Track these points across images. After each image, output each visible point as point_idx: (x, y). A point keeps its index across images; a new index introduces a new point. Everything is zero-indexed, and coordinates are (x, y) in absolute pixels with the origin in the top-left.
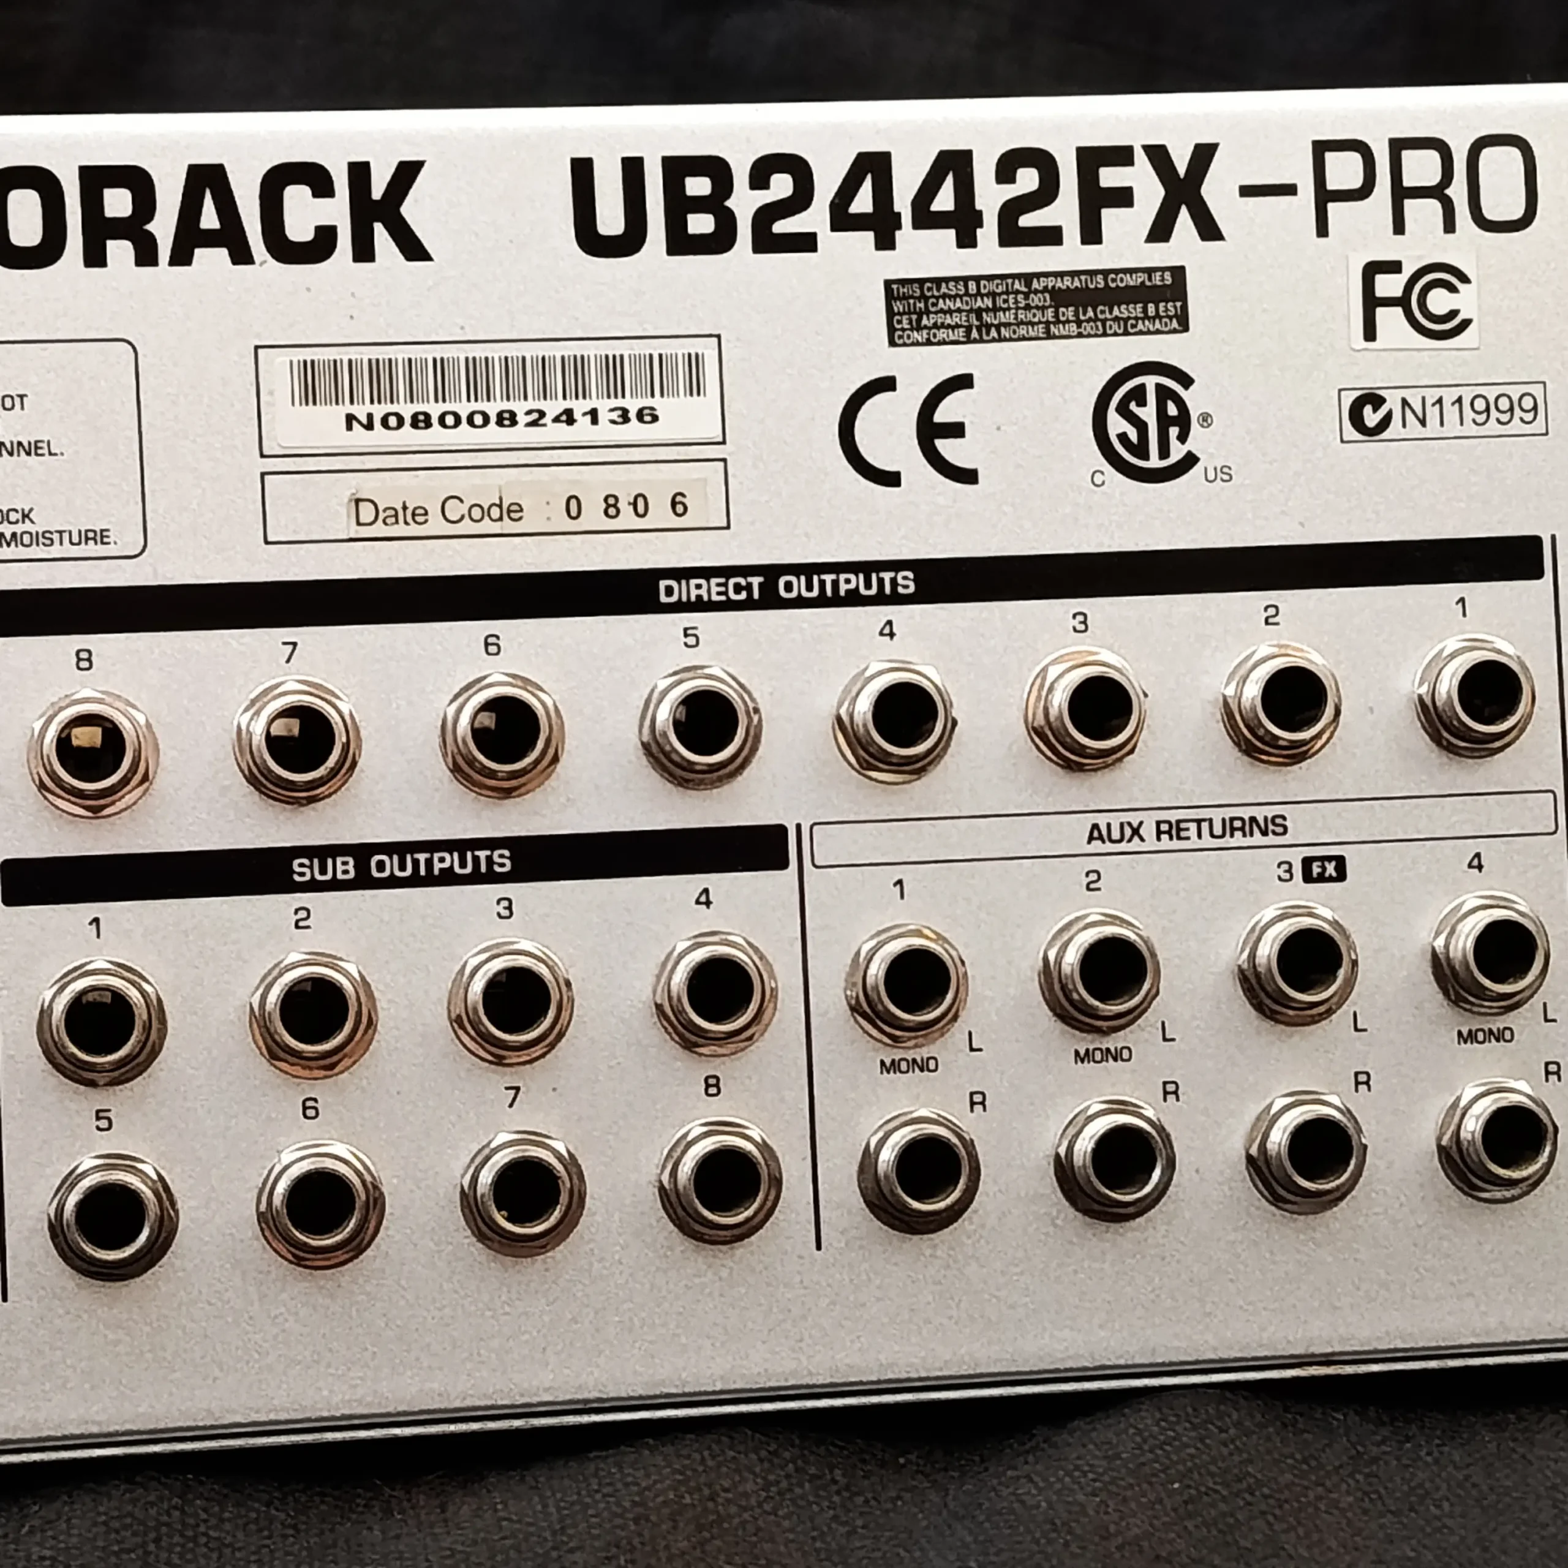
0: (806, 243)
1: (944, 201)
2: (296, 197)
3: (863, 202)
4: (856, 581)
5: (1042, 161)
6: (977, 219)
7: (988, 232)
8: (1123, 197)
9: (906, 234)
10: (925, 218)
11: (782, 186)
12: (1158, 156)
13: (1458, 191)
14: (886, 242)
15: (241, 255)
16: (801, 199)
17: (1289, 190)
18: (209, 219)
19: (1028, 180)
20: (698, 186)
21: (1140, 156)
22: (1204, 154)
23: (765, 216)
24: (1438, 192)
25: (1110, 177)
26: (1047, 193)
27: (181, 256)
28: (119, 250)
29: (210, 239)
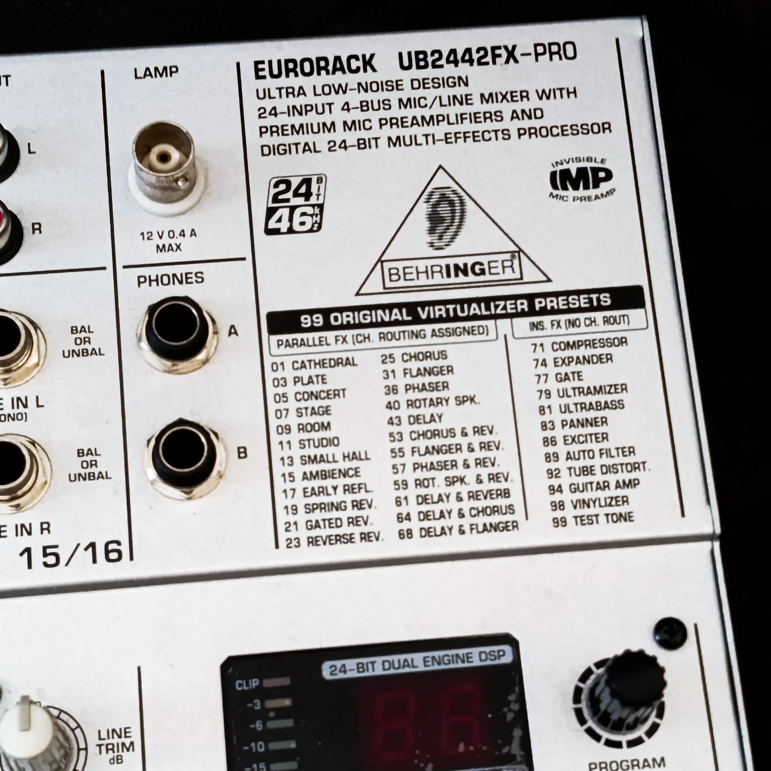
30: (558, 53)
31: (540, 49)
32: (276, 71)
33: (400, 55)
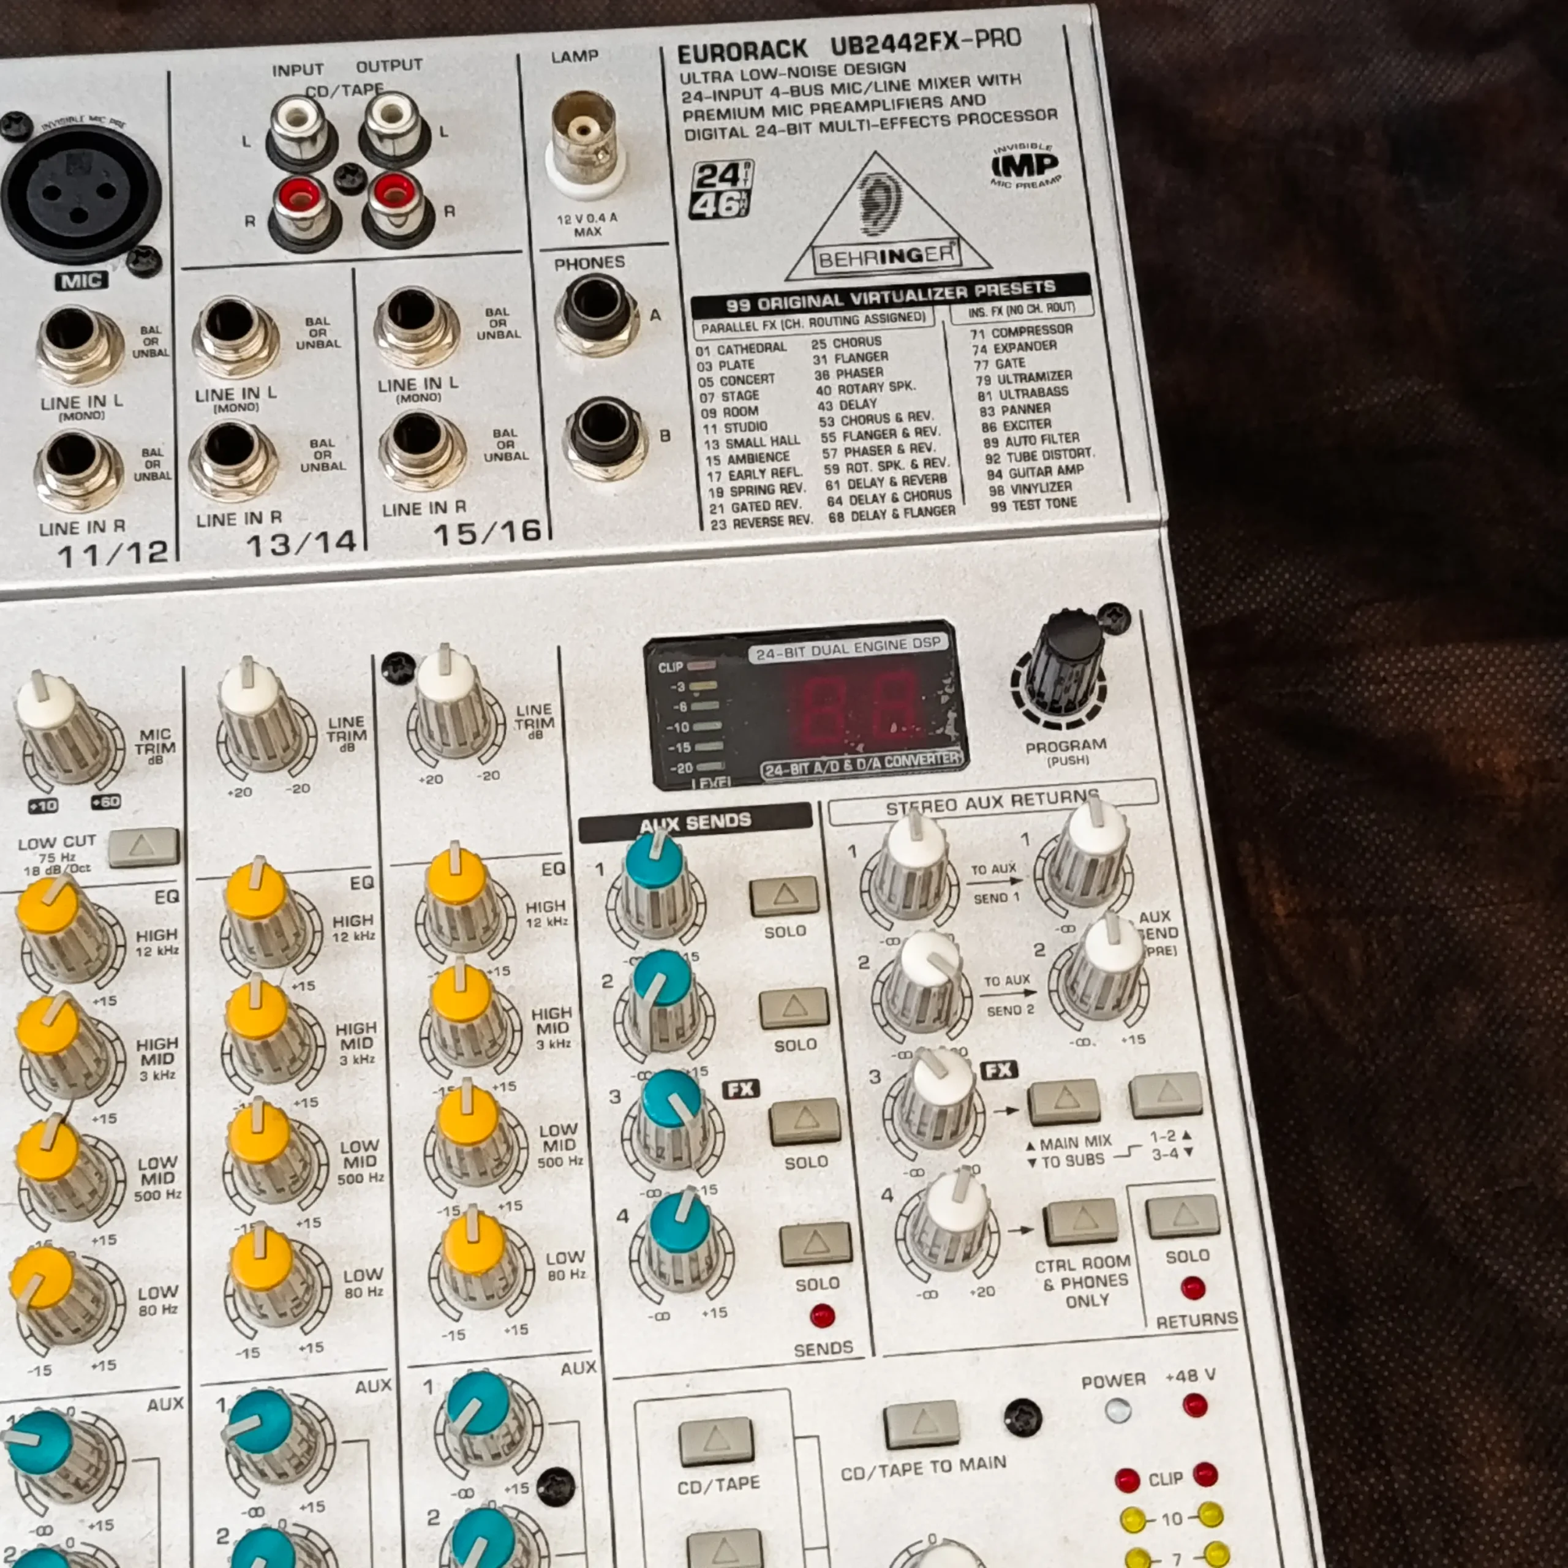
30: (1001, 39)
31: (982, 35)
32: (701, 55)
33: (833, 40)
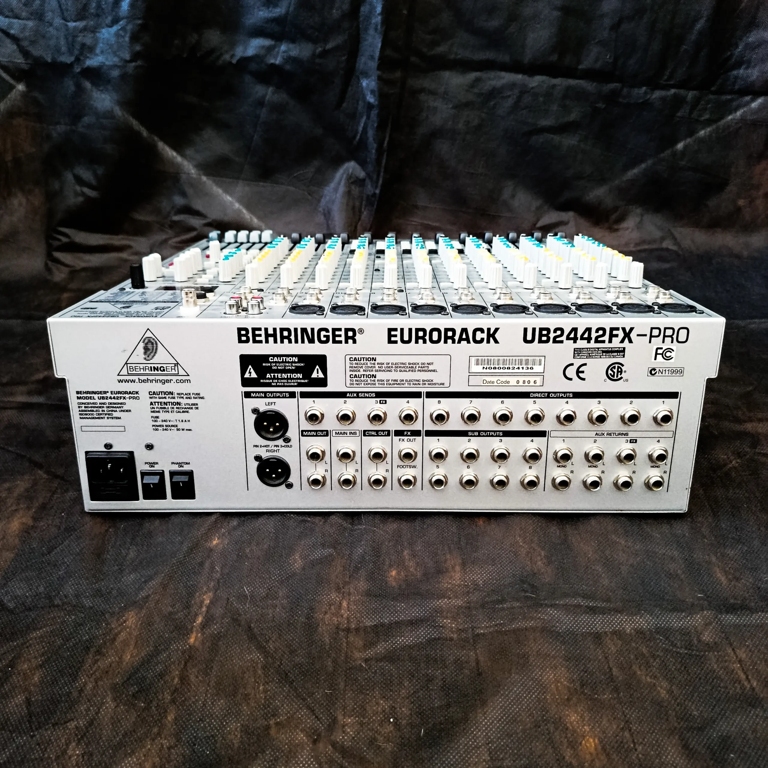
0: (562, 342)
1: (586, 335)
2: (478, 333)
3: (572, 336)
4: (563, 395)
5: (604, 330)
6: (591, 339)
7: (593, 341)
8: (617, 336)
9: (579, 341)
10: (582, 338)
11: (559, 333)
12: (624, 329)
13: (675, 337)
14: (575, 342)
15: (469, 342)
16: (562, 335)
17: (646, 335)
18: (464, 336)
19: (601, 332)
20: (545, 332)
21: (621, 329)
22: (632, 329)
23: (555, 338)
24: (671, 336)
25: (615, 332)
26: (604, 335)
27: (459, 342)
28: (450, 341)
29: (464, 340)
